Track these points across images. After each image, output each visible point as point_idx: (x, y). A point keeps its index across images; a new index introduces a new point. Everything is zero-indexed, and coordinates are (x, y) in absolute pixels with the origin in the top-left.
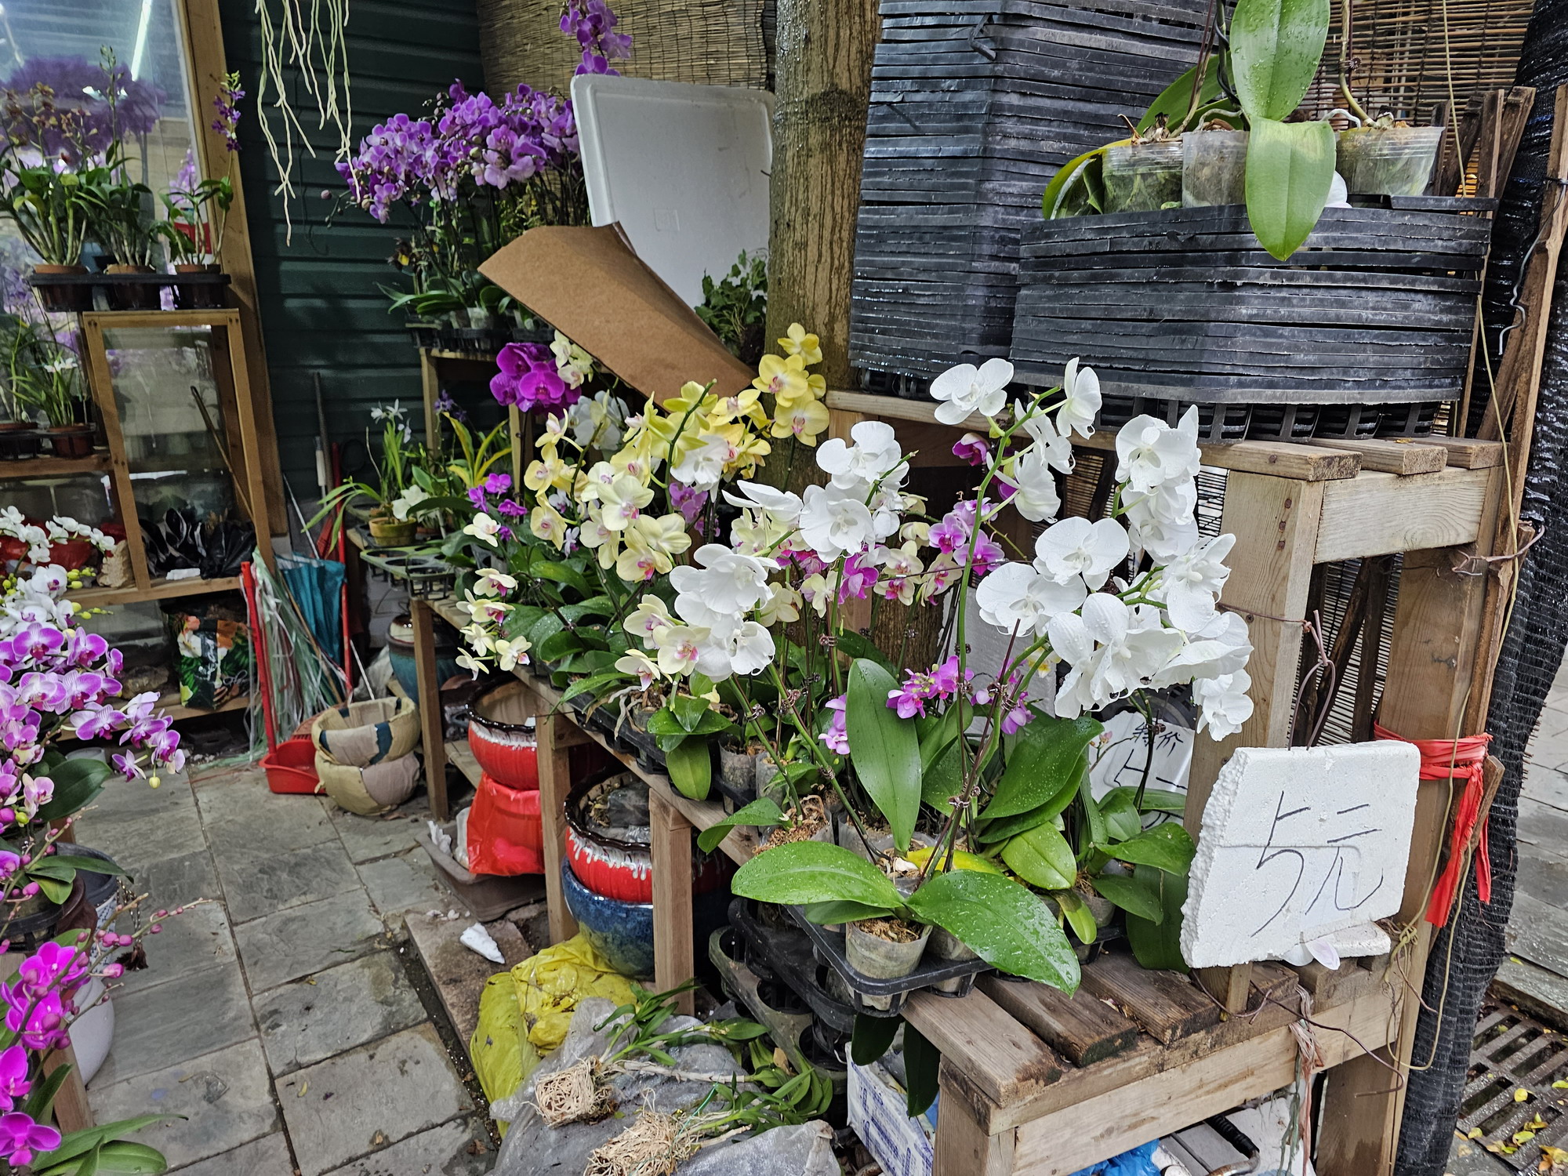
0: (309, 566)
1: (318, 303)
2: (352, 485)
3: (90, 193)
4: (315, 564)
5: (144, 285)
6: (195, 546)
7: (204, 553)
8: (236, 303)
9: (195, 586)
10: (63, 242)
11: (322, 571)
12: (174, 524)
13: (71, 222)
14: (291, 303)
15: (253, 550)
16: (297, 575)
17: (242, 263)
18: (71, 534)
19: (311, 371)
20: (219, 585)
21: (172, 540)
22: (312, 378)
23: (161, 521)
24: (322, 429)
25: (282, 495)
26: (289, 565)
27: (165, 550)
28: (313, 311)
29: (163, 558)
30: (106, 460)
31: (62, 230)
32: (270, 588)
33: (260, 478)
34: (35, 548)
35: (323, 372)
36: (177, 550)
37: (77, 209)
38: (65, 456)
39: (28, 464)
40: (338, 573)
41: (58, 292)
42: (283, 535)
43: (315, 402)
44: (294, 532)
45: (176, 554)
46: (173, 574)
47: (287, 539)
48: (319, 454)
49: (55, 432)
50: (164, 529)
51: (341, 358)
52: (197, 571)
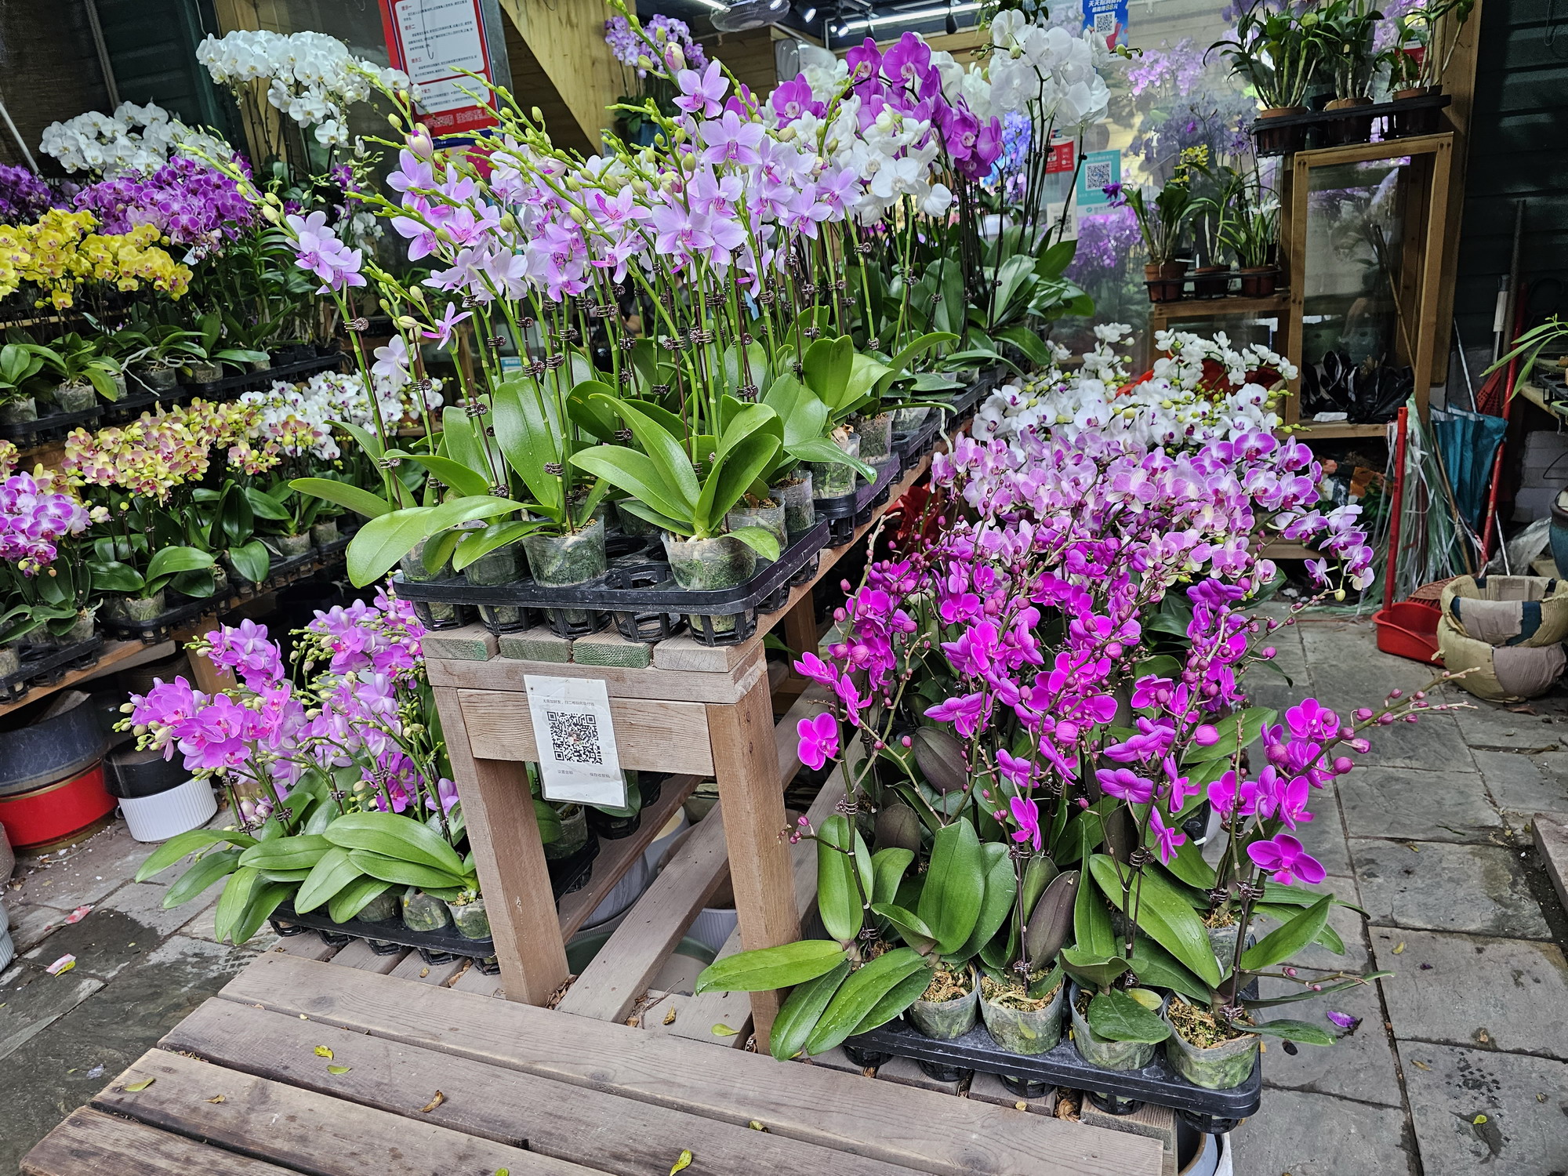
0: (1465, 419)
1: (1543, 118)
2: (1556, 324)
3: (1329, 29)
4: (1472, 417)
5: (1359, 118)
6: (1346, 390)
7: (1353, 398)
8: (1449, 127)
9: (1340, 429)
10: (1290, 87)
11: (1479, 425)
12: (1330, 367)
13: (1302, 63)
14: (1508, 122)
15: (1408, 397)
16: (1449, 429)
17: (1465, 85)
18: (1262, 361)
19: (1515, 200)
20: (1365, 431)
21: (1325, 382)
22: (1515, 208)
23: (1318, 363)
24: (1514, 266)
25: (1448, 341)
26: (1442, 417)
27: (1316, 392)
28: (1535, 128)
29: (1313, 398)
30: (1285, 299)
31: (1293, 75)
32: (1418, 439)
33: (1433, 319)
35: (1530, 200)
36: (1328, 392)
37: (1312, 46)
38: (1250, 296)
39: (1218, 304)
40: (1497, 431)
41: (1276, 136)
42: (1439, 385)
43: (1512, 236)
44: (1453, 382)
45: (1326, 397)
46: (1320, 417)
47: (1443, 390)
48: (1502, 296)
49: (1247, 272)
50: (1320, 371)
51: (1555, 182)
52: (1344, 415)
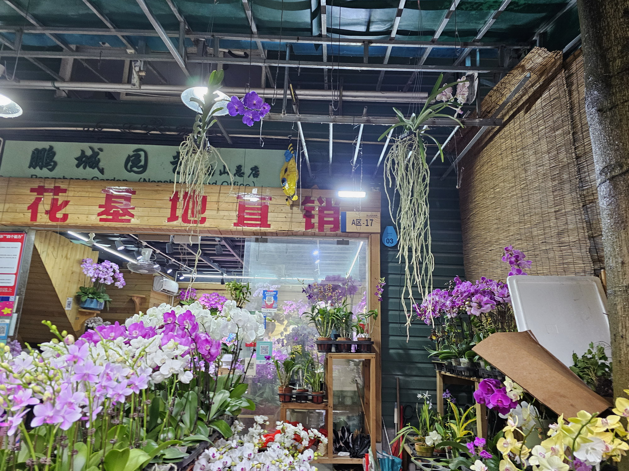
0: (388, 458)
1: (401, 351)
2: (410, 427)
3: (337, 315)
4: (391, 458)
5: (348, 345)
6: (349, 443)
7: (351, 446)
8: (374, 351)
9: (347, 460)
10: (327, 331)
11: (393, 461)
12: (343, 433)
13: (330, 324)
14: (391, 351)
15: (369, 448)
16: (383, 461)
17: (377, 338)
18: (315, 435)
19: (396, 377)
20: (355, 461)
21: (342, 439)
22: (396, 379)
23: (339, 430)
24: (398, 400)
25: (381, 425)
26: (381, 456)
27: (339, 443)
28: (398, 354)
29: (338, 446)
30: (327, 405)
31: (327, 327)
32: (373, 466)
33: (375, 418)
34: (304, 440)
35: (400, 377)
36: (343, 443)
37: (333, 320)
38: (315, 403)
39: (304, 405)
40: (399, 464)
41: (323, 346)
42: (379, 442)
43: (396, 389)
44: (384, 442)
45: (343, 445)
46: (341, 454)
47: (381, 444)
48: (396, 410)
49: (314, 394)
50: (340, 434)
51: (407, 372)
52: (348, 454)
